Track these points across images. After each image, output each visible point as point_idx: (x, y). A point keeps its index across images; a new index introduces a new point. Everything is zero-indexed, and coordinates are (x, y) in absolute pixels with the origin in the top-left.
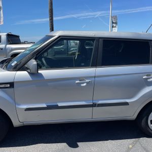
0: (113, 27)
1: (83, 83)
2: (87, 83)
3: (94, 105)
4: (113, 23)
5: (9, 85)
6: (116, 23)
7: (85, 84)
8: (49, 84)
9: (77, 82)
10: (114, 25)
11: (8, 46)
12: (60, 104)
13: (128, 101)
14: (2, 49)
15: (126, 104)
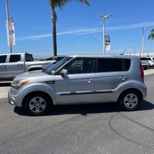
0: (106, 45)
1: (89, 81)
3: (95, 93)
4: (106, 41)
6: (109, 41)
9: (85, 80)
10: (108, 43)
11: (27, 63)
12: (77, 92)
13: (112, 90)
14: (22, 65)
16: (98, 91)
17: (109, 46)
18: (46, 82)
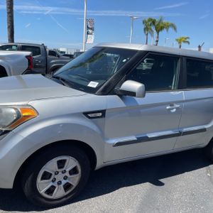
0: (88, 33)
1: (173, 109)
2: (177, 108)
4: (88, 28)
5: (101, 114)
7: (174, 110)
8: (142, 111)
9: (168, 108)
10: (90, 31)
13: (206, 127)
15: (204, 130)
16: (185, 130)
17: (93, 37)
18: (86, 114)
